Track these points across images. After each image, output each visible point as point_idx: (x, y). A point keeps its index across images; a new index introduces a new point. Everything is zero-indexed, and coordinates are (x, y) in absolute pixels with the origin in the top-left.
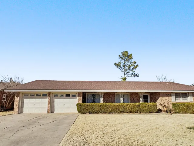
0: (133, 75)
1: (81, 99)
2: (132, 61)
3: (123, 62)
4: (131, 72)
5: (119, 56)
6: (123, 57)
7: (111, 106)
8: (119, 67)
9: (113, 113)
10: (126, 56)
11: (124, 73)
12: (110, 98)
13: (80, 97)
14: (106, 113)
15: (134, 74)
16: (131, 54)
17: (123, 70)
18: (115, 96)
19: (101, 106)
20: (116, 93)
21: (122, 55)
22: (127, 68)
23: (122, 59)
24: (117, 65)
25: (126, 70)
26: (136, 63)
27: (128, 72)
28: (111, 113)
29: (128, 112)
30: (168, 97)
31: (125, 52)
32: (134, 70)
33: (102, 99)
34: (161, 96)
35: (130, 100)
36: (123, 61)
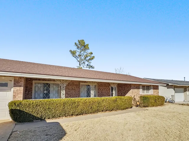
0: (88, 66)
1: (22, 91)
2: (89, 51)
3: (79, 52)
4: (87, 63)
5: (75, 43)
6: (79, 46)
7: (81, 104)
8: (75, 56)
9: (83, 114)
10: (83, 45)
11: (79, 63)
12: (73, 89)
13: (18, 88)
14: (72, 115)
15: (90, 65)
16: (88, 45)
17: (79, 60)
18: (80, 87)
19: (64, 104)
20: (81, 83)
21: (78, 43)
22: (83, 58)
23: (78, 48)
24: (73, 53)
25: (82, 60)
26: (92, 54)
27: (84, 63)
28: (80, 115)
29: (103, 111)
30: (137, 90)
31: (82, 40)
32: (90, 61)
33: (63, 92)
34: (132, 89)
35: (98, 93)
36: (79, 50)
